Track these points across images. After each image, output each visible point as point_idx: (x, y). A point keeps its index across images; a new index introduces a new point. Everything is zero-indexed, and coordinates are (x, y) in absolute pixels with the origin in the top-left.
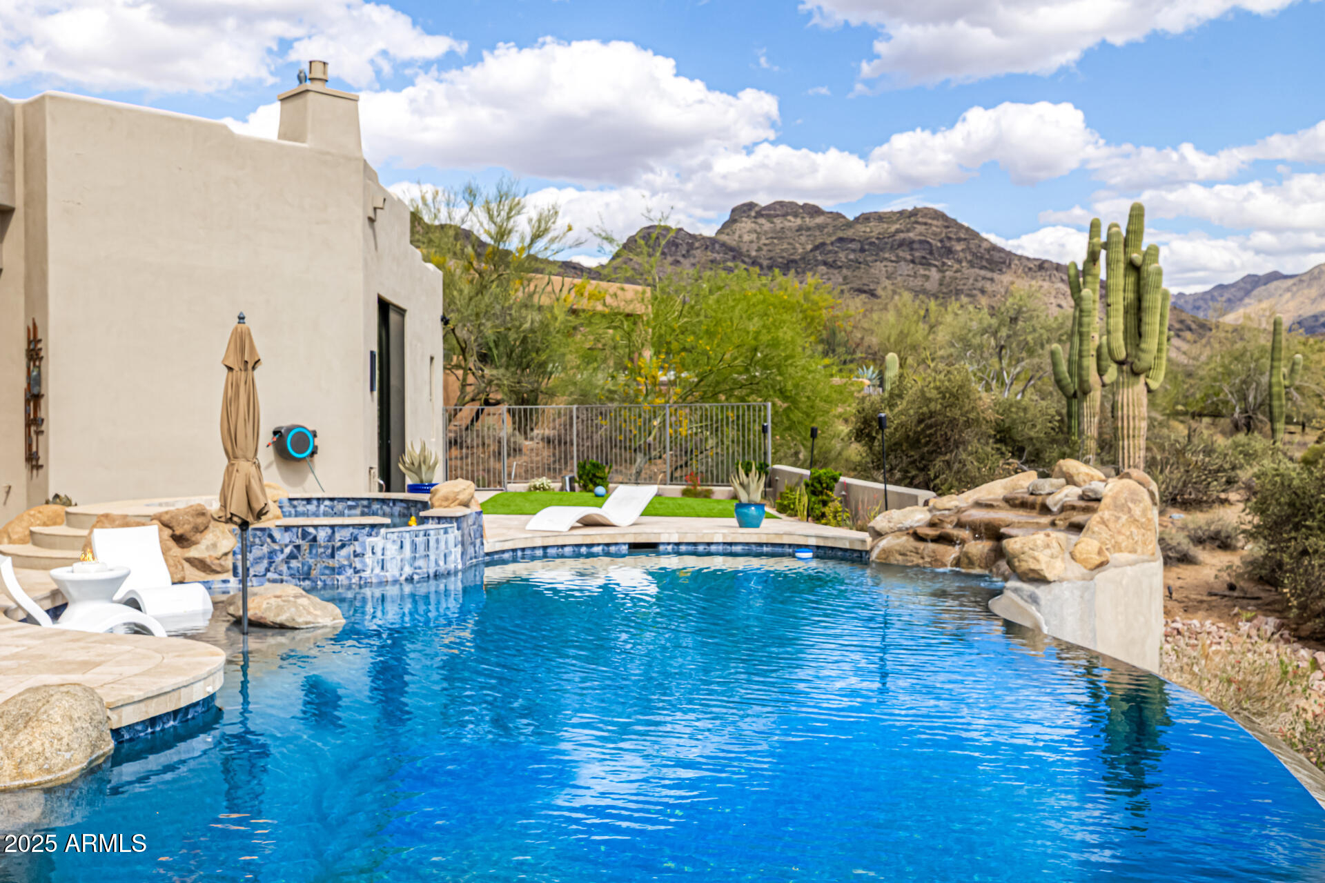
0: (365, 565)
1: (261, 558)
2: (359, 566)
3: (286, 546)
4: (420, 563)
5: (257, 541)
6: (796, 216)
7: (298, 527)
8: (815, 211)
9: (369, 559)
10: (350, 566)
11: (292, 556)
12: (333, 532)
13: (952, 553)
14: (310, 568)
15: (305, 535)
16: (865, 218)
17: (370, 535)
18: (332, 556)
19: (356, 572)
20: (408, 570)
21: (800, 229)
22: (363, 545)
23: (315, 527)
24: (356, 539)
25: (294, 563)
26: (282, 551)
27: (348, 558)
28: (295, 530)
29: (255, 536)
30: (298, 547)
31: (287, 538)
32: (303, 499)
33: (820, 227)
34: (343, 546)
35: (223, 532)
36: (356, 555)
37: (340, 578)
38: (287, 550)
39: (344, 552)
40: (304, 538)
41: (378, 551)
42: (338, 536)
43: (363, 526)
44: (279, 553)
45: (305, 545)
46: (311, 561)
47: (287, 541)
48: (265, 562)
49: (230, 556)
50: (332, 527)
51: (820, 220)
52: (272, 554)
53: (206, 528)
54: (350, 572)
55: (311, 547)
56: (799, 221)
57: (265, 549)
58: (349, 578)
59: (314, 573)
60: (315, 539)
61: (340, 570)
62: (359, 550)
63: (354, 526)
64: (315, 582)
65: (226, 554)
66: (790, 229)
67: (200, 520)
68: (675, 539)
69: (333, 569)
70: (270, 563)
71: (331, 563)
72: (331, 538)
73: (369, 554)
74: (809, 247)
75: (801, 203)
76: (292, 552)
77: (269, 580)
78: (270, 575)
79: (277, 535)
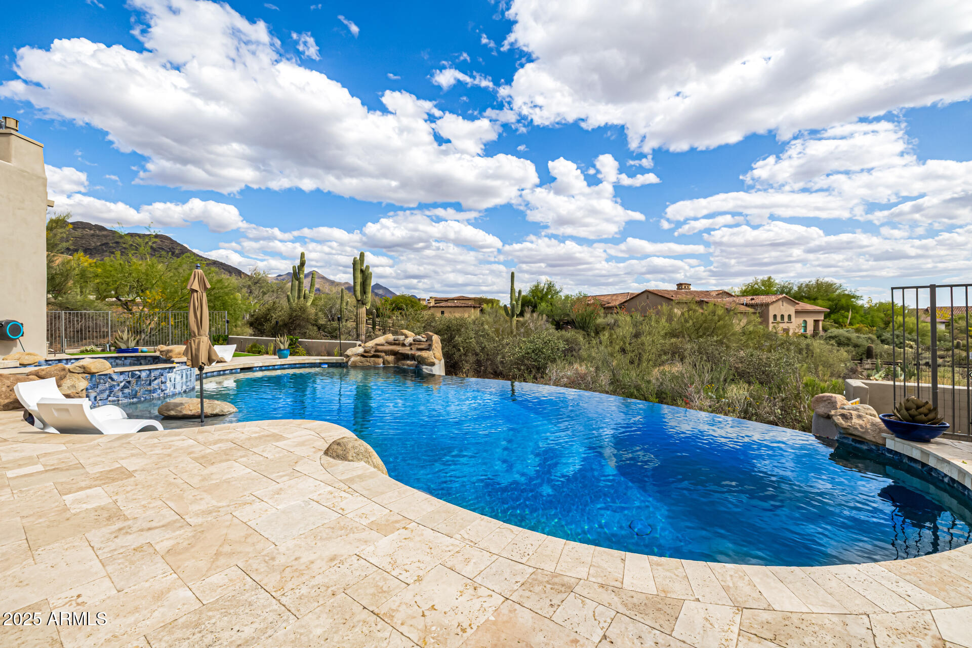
0: (167, 387)
1: (104, 390)
2: (164, 388)
3: (121, 382)
4: (189, 384)
5: (102, 381)
6: (91, 229)
7: (129, 372)
8: (102, 229)
9: (168, 384)
10: (159, 388)
11: (125, 387)
12: (150, 373)
13: (381, 360)
14: (136, 392)
15: (133, 375)
16: (132, 235)
17: (169, 372)
18: (150, 384)
19: (162, 391)
20: (184, 387)
21: (93, 235)
22: (166, 378)
23: (140, 371)
24: (162, 375)
25: (126, 391)
26: (118, 385)
27: (158, 384)
28: (127, 373)
29: (100, 379)
30: (129, 382)
31: (122, 378)
32: (55, 360)
33: (105, 236)
34: (155, 379)
35: (78, 379)
36: (162, 383)
37: (154, 395)
38: (122, 384)
39: (156, 382)
40: (132, 377)
41: (173, 380)
42: (153, 374)
43: (166, 368)
44: (116, 387)
45: (133, 380)
46: (137, 388)
47: (122, 379)
48: (107, 392)
49: (84, 391)
50: (149, 370)
51: (105, 233)
52: (111, 389)
53: (65, 377)
54: (159, 391)
55: (137, 382)
56: (92, 232)
57: (107, 385)
58: (159, 395)
59: (139, 394)
60: (139, 377)
61: (154, 391)
62: (163, 380)
63: (161, 369)
64: (139, 398)
65: (82, 390)
66: (87, 234)
67: (62, 373)
68: (261, 365)
69: (150, 391)
70: (111, 392)
71: (149, 388)
72: (149, 376)
73: (168, 381)
74: (99, 244)
75: (93, 223)
76: (125, 385)
77: (110, 401)
78: (110, 398)
79: (115, 377)
